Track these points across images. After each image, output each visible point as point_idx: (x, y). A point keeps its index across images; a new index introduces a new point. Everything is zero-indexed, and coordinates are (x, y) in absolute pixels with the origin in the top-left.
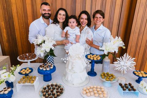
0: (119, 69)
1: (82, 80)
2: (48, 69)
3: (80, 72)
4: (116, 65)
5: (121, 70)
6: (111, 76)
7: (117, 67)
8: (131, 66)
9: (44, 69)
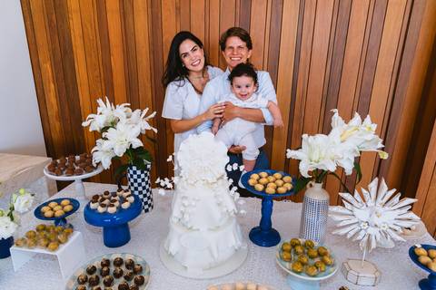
0: (352, 233)
1: (213, 256)
2: (112, 210)
3: (210, 230)
4: (338, 218)
5: (360, 237)
6: (319, 254)
7: (341, 224)
8: (397, 228)
9: (101, 210)
